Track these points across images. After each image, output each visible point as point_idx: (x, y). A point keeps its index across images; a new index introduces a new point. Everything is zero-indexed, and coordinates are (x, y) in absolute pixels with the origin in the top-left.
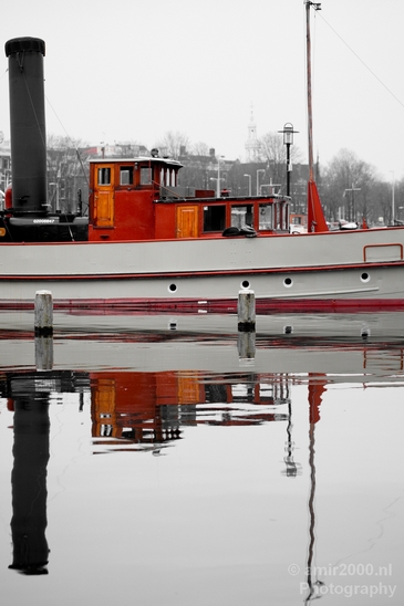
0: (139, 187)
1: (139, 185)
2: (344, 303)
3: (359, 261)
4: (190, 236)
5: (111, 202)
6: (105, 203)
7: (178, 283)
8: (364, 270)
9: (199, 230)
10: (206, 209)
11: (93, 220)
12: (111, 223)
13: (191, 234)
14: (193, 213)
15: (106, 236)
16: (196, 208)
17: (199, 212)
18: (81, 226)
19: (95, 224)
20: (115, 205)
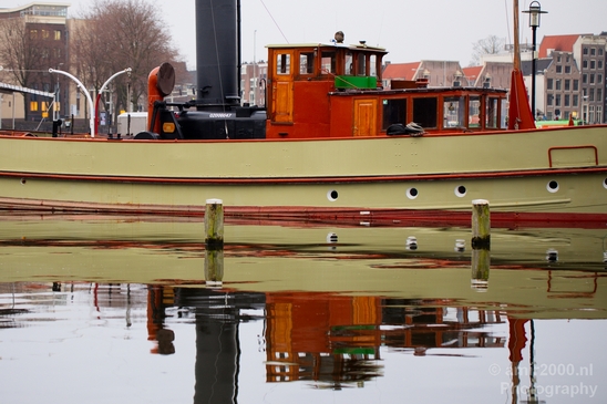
0: (320, 76)
1: (320, 74)
2: (529, 217)
3: (544, 166)
4: (368, 135)
5: (291, 93)
6: (284, 95)
7: (340, 190)
8: (553, 177)
9: (378, 127)
10: (385, 102)
11: (271, 115)
12: (290, 118)
13: (369, 132)
14: (371, 108)
15: (285, 133)
16: (375, 101)
17: (378, 106)
18: (259, 121)
19: (273, 119)
20: (294, 98)
